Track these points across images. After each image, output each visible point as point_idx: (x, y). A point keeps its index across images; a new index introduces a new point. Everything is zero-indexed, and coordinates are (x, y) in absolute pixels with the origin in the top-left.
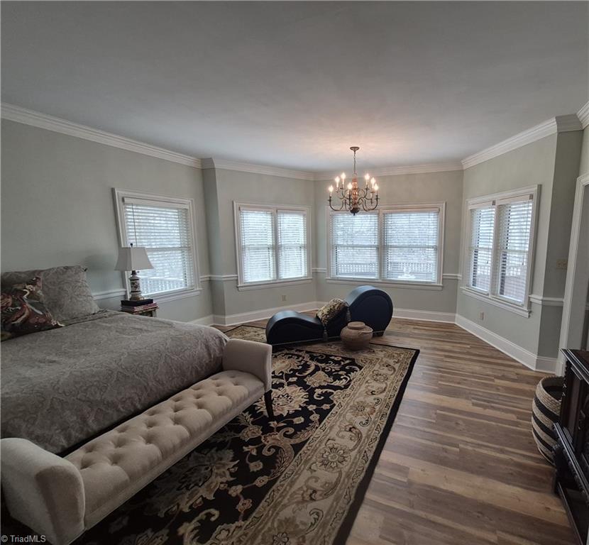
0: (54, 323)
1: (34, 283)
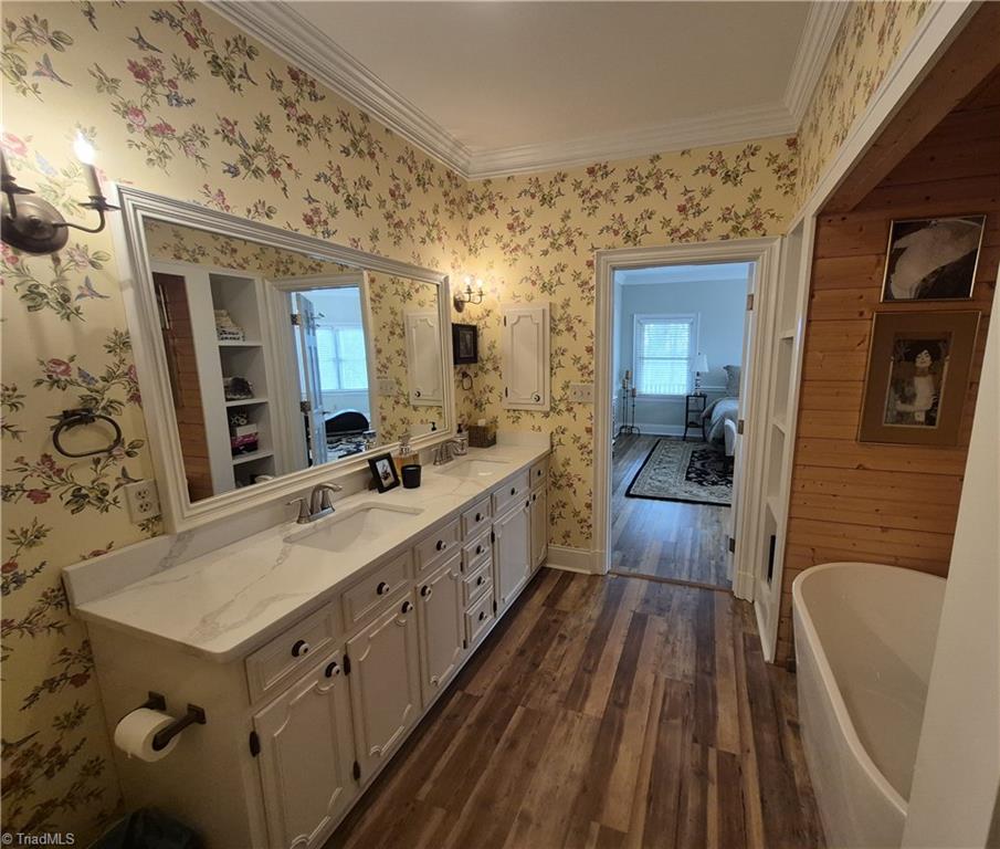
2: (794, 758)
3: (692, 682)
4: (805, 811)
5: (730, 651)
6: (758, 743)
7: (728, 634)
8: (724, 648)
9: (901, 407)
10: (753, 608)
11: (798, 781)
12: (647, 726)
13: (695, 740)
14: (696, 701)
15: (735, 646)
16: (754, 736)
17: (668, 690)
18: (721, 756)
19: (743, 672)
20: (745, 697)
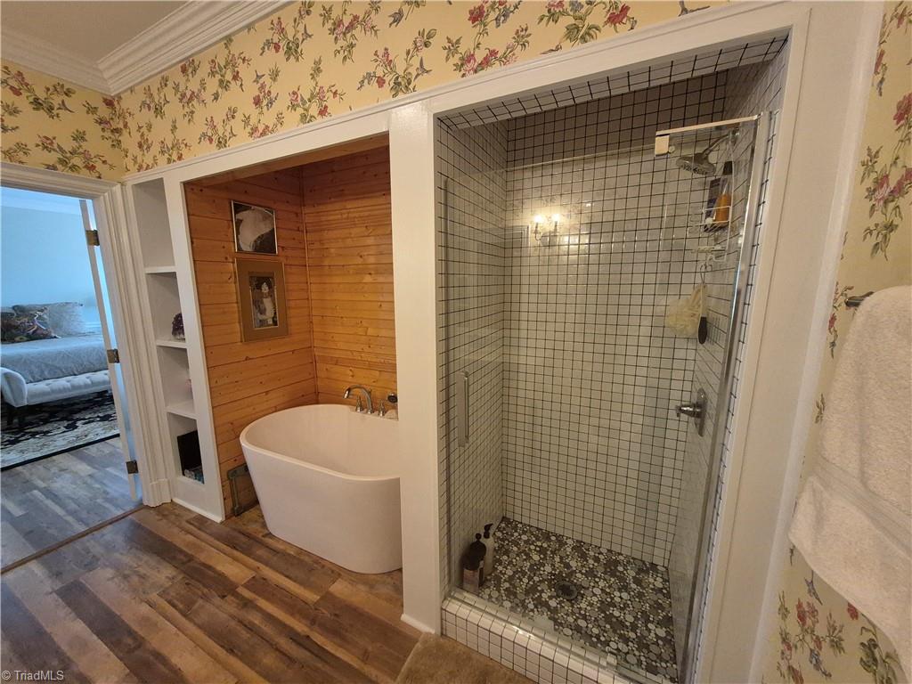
0: (53, 335)
1: (42, 311)
2: (281, 547)
3: (180, 577)
4: (306, 559)
5: (190, 538)
6: (258, 559)
7: (176, 530)
8: (181, 539)
9: (261, 317)
10: (176, 504)
11: (292, 553)
12: (179, 629)
13: (223, 597)
14: (197, 580)
15: (188, 532)
16: (253, 559)
17: (169, 598)
18: (246, 586)
19: (211, 539)
20: (228, 549)
